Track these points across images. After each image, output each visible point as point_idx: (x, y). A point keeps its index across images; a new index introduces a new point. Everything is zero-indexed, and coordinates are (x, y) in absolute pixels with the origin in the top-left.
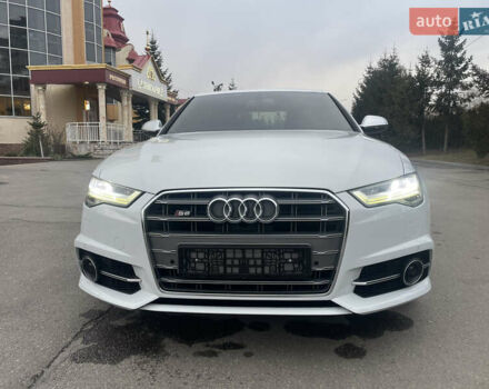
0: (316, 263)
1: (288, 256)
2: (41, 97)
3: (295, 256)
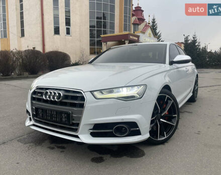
0: (74, 120)
1: (63, 115)
2: (105, 47)
3: (66, 115)
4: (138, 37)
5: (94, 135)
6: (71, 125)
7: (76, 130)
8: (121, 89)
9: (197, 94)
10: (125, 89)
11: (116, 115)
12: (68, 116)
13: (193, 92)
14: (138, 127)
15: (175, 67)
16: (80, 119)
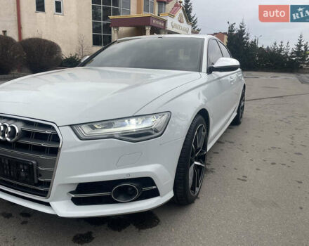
0: (40, 175)
1: (21, 166)
2: (116, 35)
3: (25, 167)
4: (165, 22)
5: (78, 202)
6: (35, 185)
7: (45, 194)
8: (126, 121)
9: (242, 113)
10: (133, 121)
11: (118, 167)
12: (30, 168)
13: (238, 112)
14: (155, 185)
15: (216, 77)
16: (51, 174)
